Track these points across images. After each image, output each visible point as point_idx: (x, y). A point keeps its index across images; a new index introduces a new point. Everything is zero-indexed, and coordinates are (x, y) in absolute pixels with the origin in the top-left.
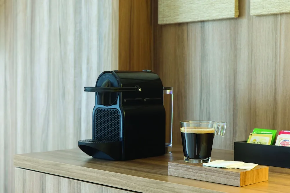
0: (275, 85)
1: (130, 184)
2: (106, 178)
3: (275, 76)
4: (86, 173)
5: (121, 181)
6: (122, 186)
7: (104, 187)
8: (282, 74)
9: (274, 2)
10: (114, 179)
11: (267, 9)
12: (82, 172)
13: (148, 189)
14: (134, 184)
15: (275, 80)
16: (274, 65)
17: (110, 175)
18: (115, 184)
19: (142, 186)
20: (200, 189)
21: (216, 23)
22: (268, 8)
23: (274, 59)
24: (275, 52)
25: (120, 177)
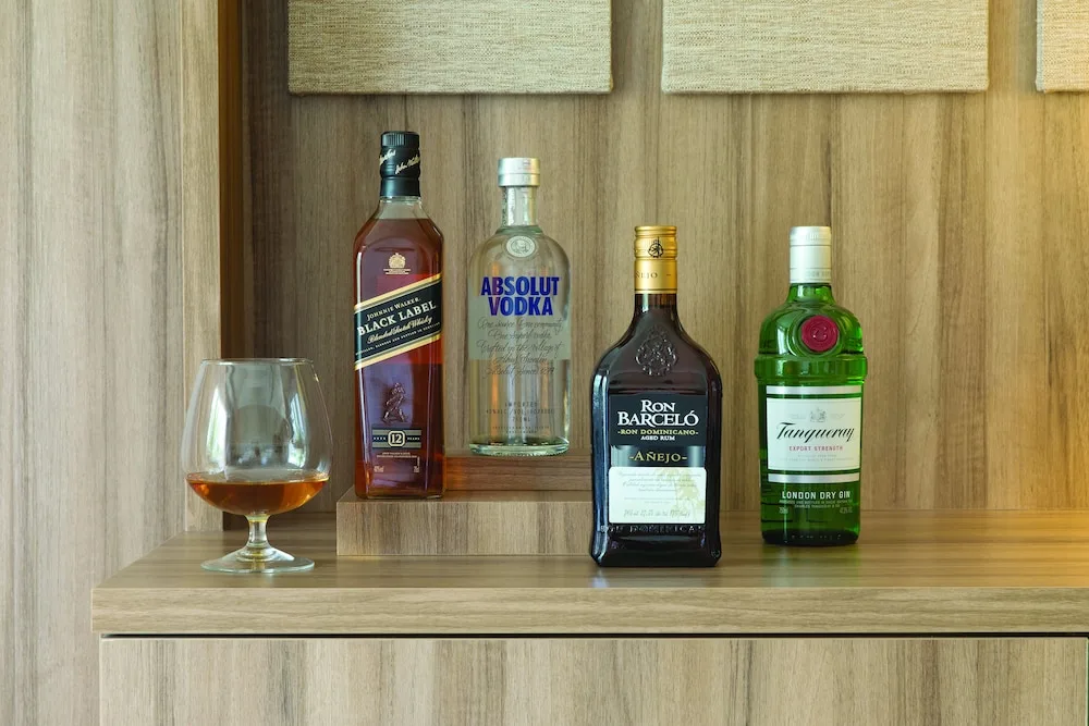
0: (739, 305)
1: (742, 614)
2: (632, 609)
3: (739, 275)
4: (532, 606)
5: (701, 609)
6: (708, 624)
7: (620, 641)
8: (760, 269)
9: (746, 58)
10: (670, 607)
11: (724, 77)
12: (513, 606)
13: (816, 618)
14: (758, 613)
15: (738, 287)
16: (734, 245)
17: (649, 599)
18: (675, 623)
19: (794, 612)
20: (1010, 592)
21: (523, 105)
22: (726, 74)
23: (734, 226)
24: (738, 204)
25: (698, 598)
